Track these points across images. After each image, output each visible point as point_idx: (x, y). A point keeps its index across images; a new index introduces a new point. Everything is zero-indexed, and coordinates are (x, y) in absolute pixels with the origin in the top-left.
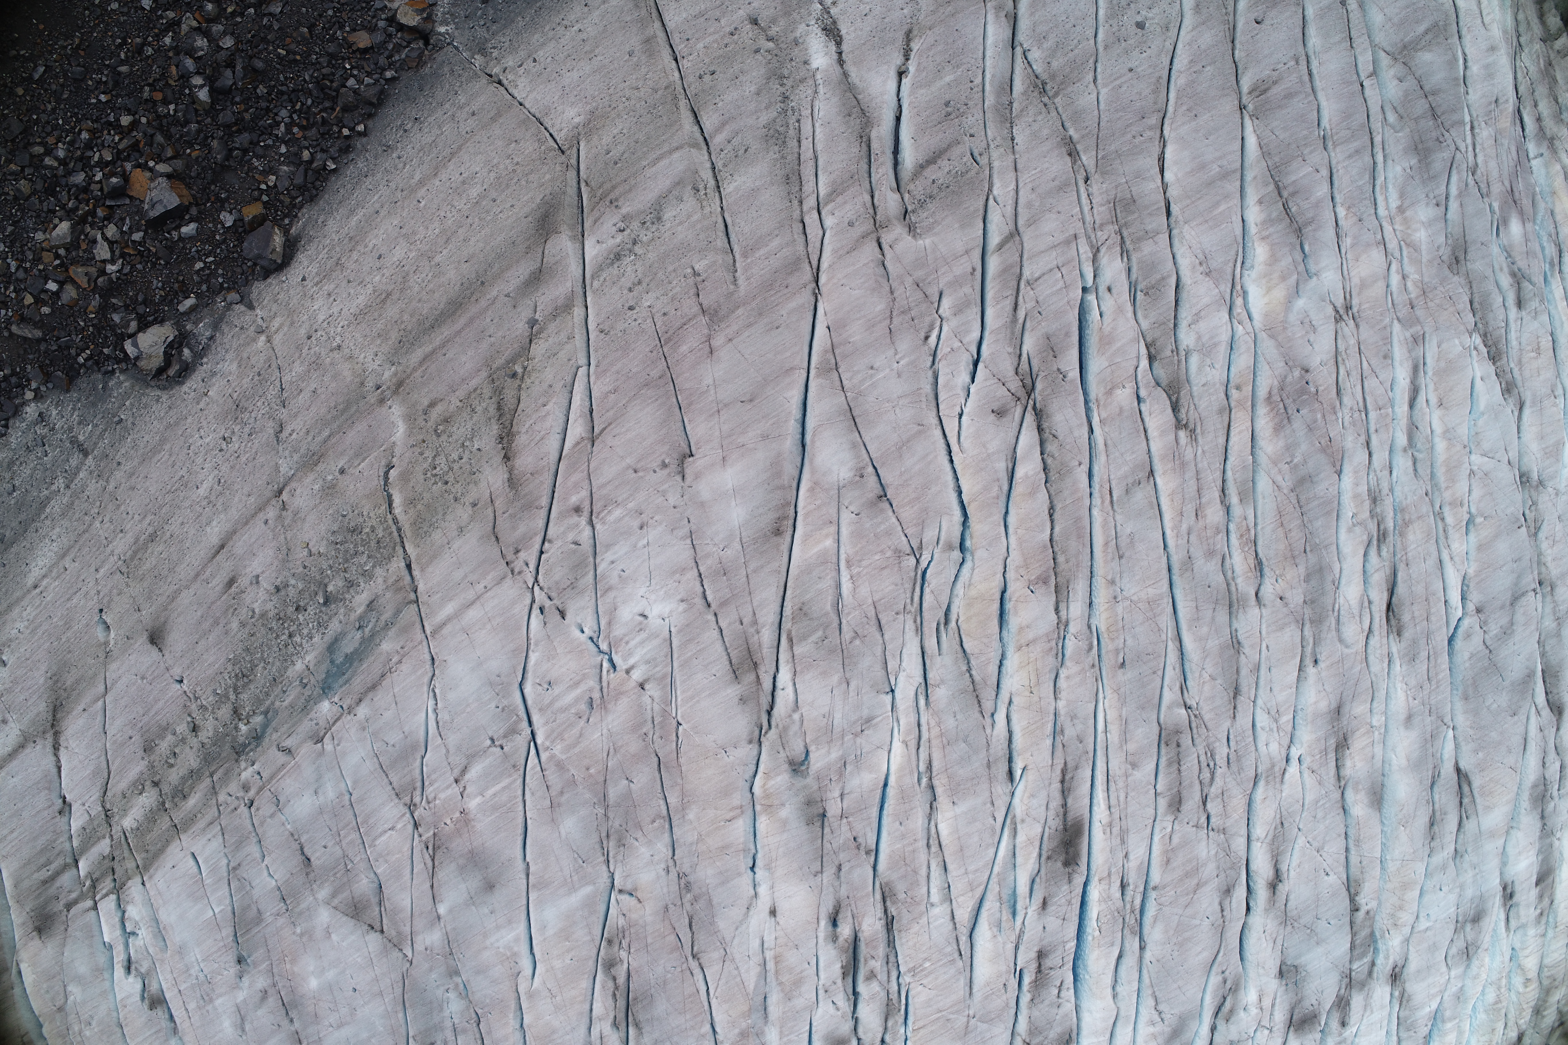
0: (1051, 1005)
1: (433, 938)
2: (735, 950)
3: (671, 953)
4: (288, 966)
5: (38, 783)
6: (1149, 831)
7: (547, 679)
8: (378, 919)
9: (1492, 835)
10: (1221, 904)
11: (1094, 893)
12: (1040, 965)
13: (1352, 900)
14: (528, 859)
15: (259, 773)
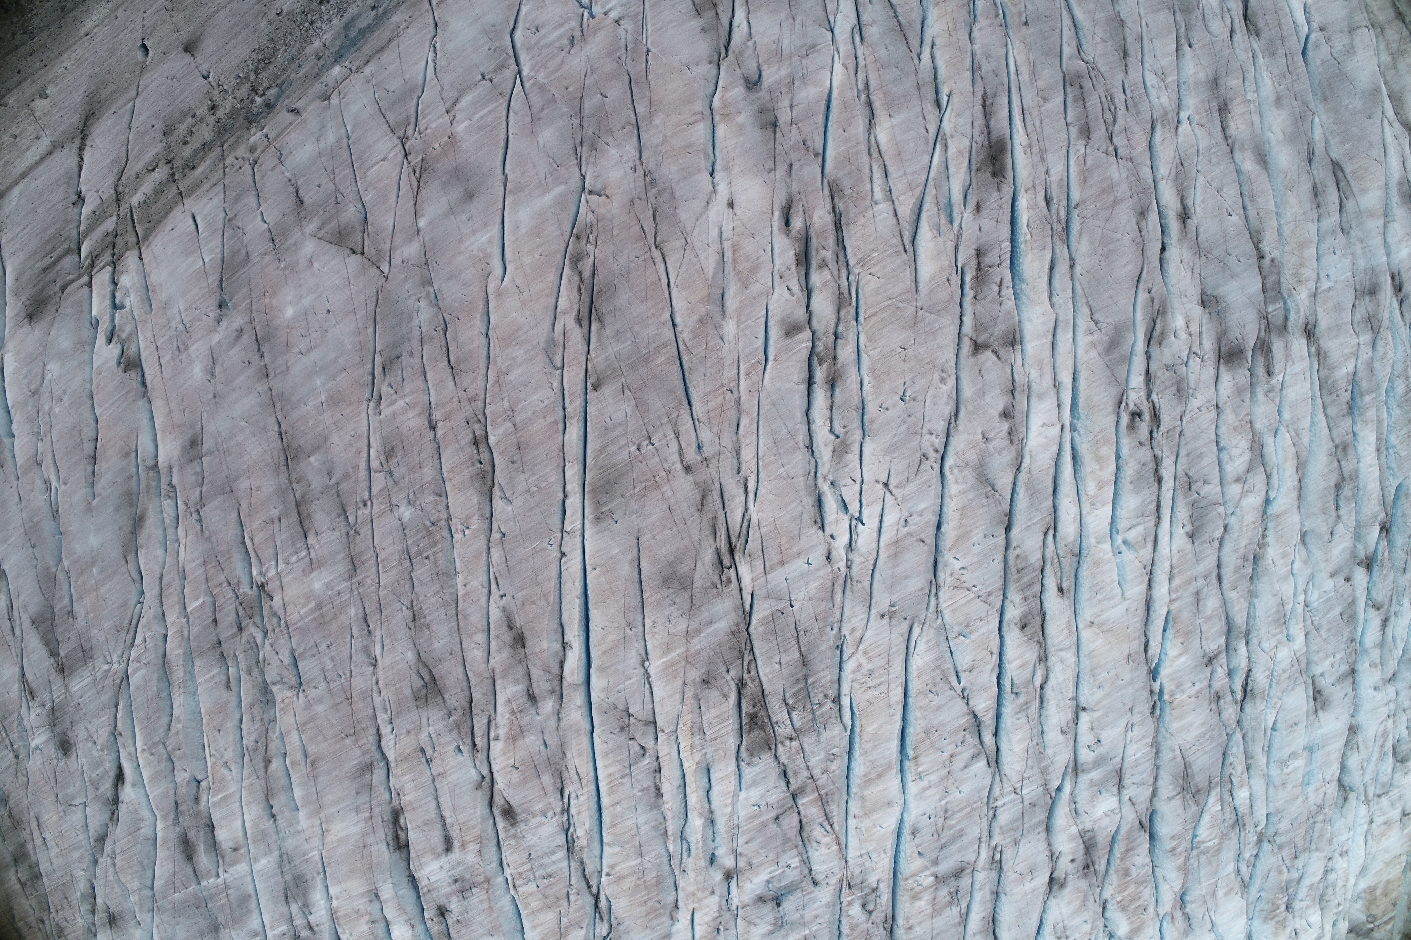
0: (993, 301)
1: (411, 250)
2: (696, 240)
3: (635, 242)
4: (267, 301)
5: (59, 179)
6: (1064, 151)
7: (536, 24)
8: (360, 243)
9: (1371, 214)
10: (1138, 224)
11: (1022, 203)
12: (979, 264)
13: (1257, 248)
14: (507, 171)
15: (267, 136)
